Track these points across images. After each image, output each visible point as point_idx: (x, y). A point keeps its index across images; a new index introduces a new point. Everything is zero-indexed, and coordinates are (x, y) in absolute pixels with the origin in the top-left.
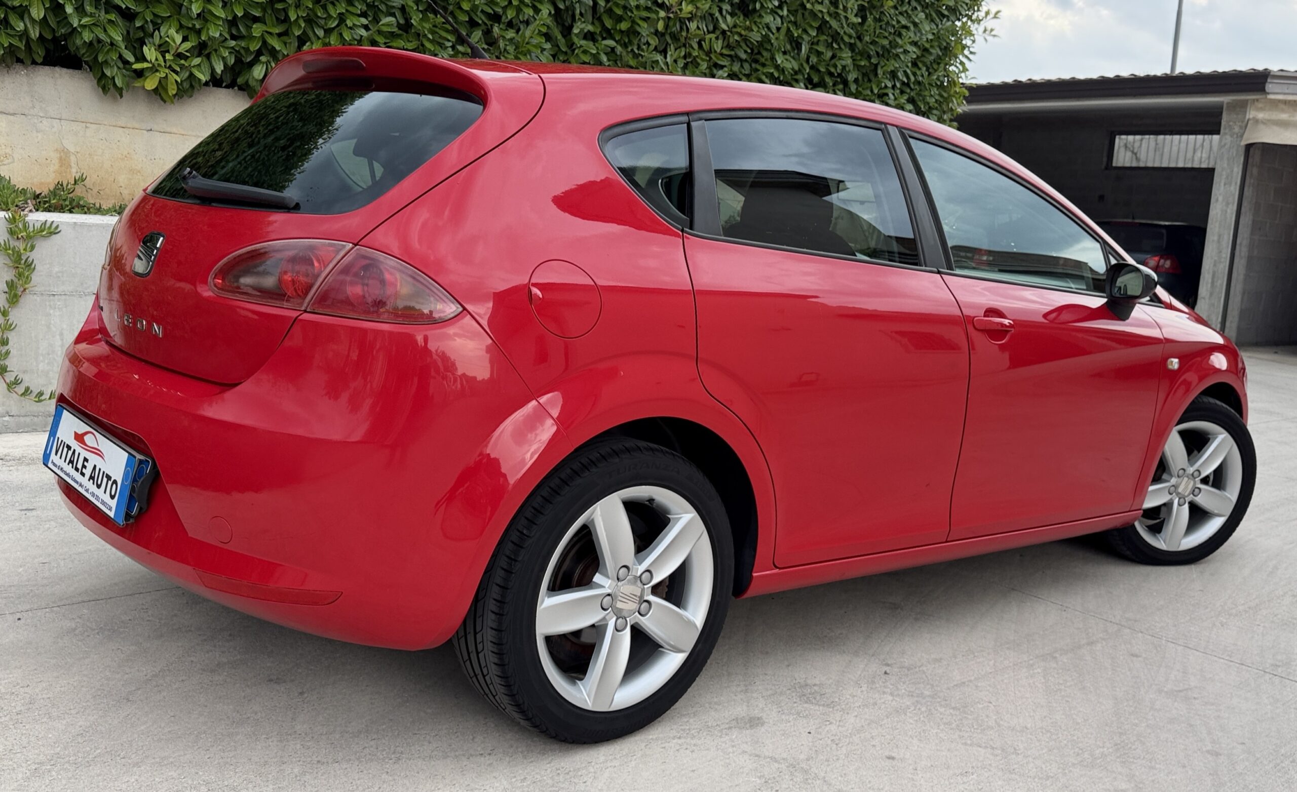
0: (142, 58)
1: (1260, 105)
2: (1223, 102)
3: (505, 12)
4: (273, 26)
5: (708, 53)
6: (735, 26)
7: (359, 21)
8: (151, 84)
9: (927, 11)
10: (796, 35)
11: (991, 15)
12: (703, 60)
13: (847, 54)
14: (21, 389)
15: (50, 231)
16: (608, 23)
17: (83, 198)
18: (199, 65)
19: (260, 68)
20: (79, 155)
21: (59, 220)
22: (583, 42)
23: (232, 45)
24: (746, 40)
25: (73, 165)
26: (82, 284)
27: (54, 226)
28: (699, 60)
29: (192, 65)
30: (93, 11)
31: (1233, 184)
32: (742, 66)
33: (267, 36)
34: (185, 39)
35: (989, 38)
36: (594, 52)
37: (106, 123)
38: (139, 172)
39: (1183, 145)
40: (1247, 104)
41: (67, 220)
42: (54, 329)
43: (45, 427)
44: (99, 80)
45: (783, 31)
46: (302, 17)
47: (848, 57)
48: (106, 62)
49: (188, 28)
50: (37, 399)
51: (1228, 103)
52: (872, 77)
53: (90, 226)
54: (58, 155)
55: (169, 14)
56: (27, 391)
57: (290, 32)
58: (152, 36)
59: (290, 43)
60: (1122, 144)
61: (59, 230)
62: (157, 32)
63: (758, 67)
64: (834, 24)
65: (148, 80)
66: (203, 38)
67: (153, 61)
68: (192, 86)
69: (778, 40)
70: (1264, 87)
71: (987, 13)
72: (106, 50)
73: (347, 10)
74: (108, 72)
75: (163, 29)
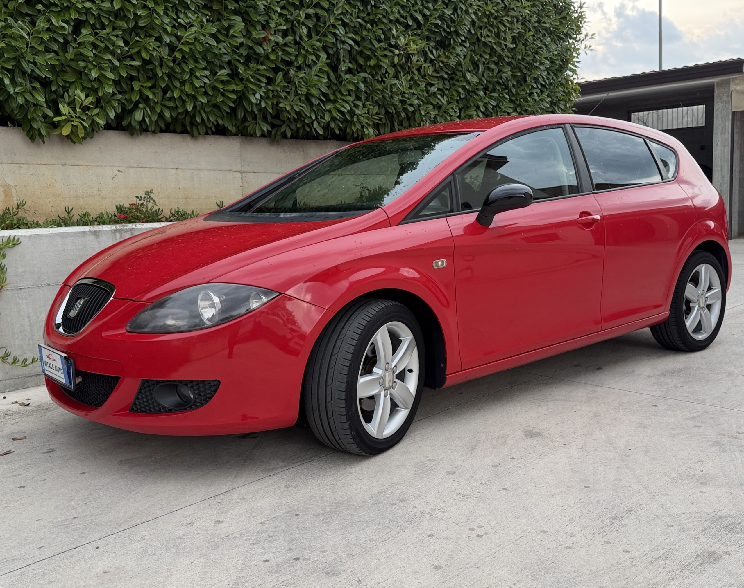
0: (58, 113)
1: (737, 82)
2: (714, 82)
3: (296, 59)
4: (145, 82)
5: (424, 77)
6: (439, 56)
7: (204, 73)
8: (66, 131)
9: (552, 36)
10: (477, 59)
11: (589, 37)
12: (421, 82)
13: (507, 69)
14: (10, 360)
15: (14, 243)
16: (361, 61)
17: (24, 218)
18: (98, 114)
19: (139, 113)
20: (17, 187)
21: (18, 234)
22: (347, 76)
23: (119, 98)
24: (446, 65)
25: (14, 195)
26: (39, 279)
27: (16, 239)
28: (418, 82)
29: (93, 114)
30: (23, 82)
31: (727, 133)
32: (444, 83)
33: (143, 89)
34: (87, 96)
35: (588, 52)
36: (356, 82)
37: (34, 163)
38: (60, 195)
39: (675, 115)
40: (730, 82)
41: (24, 234)
42: (23, 314)
43: (24, 386)
44: (28, 132)
45: (468, 57)
46: (166, 73)
47: (508, 71)
48: (33, 118)
49: (89, 88)
50: (23, 365)
51: (717, 83)
52: (522, 83)
53: (40, 236)
54: (3, 189)
55: (74, 80)
56: (15, 361)
57: (157, 86)
58: (63, 97)
59: (158, 93)
60: (636, 118)
61: (19, 242)
62: (66, 93)
63: (456, 83)
64: (498, 49)
65: (64, 129)
66: (100, 95)
67: (67, 114)
68: (93, 130)
69: (466, 63)
70: (742, 69)
71: (586, 36)
72: (32, 110)
73: (195, 67)
74: (35, 126)
75: (70, 91)
